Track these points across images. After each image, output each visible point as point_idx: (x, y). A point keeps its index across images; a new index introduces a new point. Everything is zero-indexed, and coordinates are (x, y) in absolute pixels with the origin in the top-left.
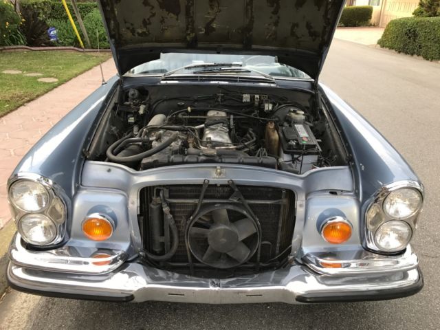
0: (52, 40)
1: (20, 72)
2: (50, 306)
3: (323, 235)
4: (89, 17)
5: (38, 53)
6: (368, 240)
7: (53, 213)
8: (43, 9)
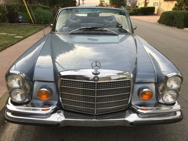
0: (20, 20)
1: (7, 34)
2: (22, 131)
3: (140, 97)
4: (36, 11)
5: (14, 26)
6: (160, 99)
7: (25, 88)
8: (16, 8)
